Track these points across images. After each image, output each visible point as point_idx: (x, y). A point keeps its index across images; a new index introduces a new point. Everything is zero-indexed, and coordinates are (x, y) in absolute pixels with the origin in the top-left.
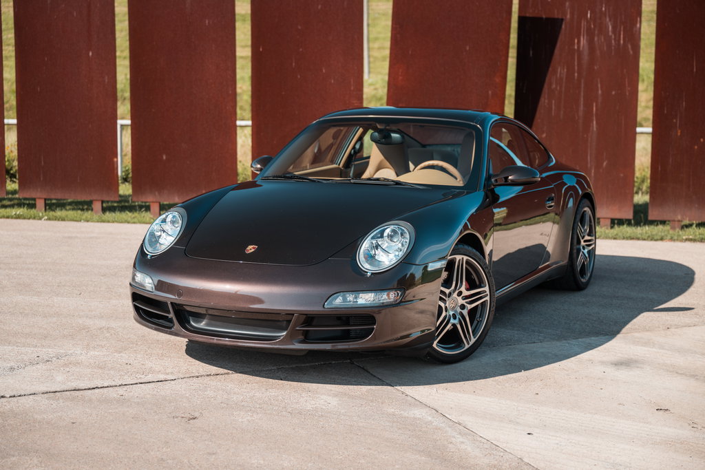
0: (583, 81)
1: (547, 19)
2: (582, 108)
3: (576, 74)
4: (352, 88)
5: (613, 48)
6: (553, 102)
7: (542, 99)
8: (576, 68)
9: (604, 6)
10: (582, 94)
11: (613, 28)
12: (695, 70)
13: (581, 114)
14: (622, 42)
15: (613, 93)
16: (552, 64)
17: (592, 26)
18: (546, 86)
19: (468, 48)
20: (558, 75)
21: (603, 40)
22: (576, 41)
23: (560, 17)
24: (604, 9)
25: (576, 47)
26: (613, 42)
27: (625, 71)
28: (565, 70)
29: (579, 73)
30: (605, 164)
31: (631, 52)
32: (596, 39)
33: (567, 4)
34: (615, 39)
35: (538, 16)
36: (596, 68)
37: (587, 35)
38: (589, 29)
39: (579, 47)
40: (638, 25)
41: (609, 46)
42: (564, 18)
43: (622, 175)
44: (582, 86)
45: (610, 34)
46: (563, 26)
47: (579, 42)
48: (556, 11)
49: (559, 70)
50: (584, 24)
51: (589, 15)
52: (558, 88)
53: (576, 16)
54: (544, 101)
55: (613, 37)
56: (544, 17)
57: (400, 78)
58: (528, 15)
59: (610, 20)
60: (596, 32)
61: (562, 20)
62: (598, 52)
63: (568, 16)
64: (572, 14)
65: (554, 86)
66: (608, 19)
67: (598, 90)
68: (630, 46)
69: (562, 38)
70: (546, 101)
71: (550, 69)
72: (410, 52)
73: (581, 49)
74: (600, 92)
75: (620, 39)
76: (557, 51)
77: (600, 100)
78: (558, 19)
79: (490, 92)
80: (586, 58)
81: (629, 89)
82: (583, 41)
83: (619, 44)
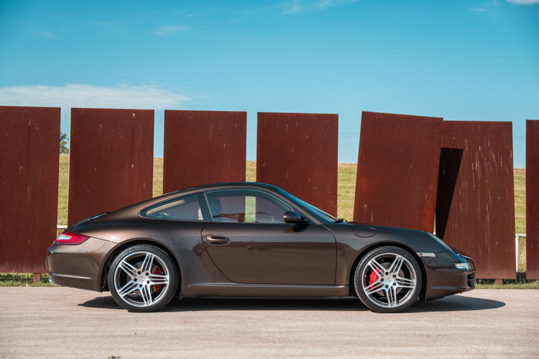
0: (479, 190)
1: (454, 150)
2: (479, 207)
3: (474, 186)
4: (329, 193)
5: (496, 169)
6: (461, 203)
7: (453, 202)
8: (474, 182)
9: (489, 143)
10: (479, 199)
11: (496, 157)
13: (479, 211)
14: (502, 165)
15: (499, 198)
16: (458, 178)
17: (482, 156)
18: (455, 193)
20: (463, 186)
21: (489, 164)
23: (461, 148)
24: (489, 145)
25: (473, 169)
27: (505, 184)
28: (467, 183)
29: (476, 185)
30: (496, 244)
31: (508, 172)
32: (485, 163)
33: (466, 141)
34: (497, 164)
36: (486, 182)
37: (480, 161)
38: (480, 157)
39: (475, 168)
40: (511, 156)
41: (494, 168)
42: (464, 149)
43: (507, 251)
44: (479, 193)
45: (494, 160)
46: (464, 155)
47: (474, 165)
48: (458, 145)
49: (463, 183)
50: (477, 154)
51: (480, 149)
52: (463, 195)
53: (471, 149)
54: (454, 203)
55: (496, 162)
56: (451, 148)
57: (365, 186)
59: (494, 152)
60: (485, 159)
62: (487, 172)
63: (467, 149)
64: (469, 148)
65: (460, 193)
66: (492, 152)
67: (488, 197)
68: (507, 169)
69: (463, 162)
70: (456, 203)
71: (457, 182)
72: (372, 169)
73: (476, 170)
74: (490, 197)
75: (500, 164)
76: (461, 170)
77: (491, 202)
78: (459, 150)
79: (426, 197)
80: (479, 175)
81: (508, 195)
82: (477, 165)
83: (500, 167)
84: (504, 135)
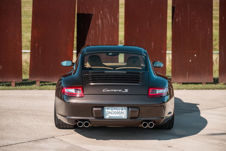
0: (100, 35)
3: (98, 33)
4: (18, 38)
5: (110, 24)
6: (90, 42)
7: (86, 42)
8: (98, 31)
9: (106, 9)
10: (100, 40)
11: (110, 17)
12: (138, 31)
14: (113, 22)
15: (111, 39)
16: (89, 29)
17: (103, 16)
18: (87, 37)
19: (60, 23)
20: (91, 33)
21: (106, 21)
22: (97, 21)
23: (91, 13)
24: (106, 10)
25: (97, 23)
26: (110, 22)
27: (114, 32)
28: (94, 31)
29: (99, 32)
31: (116, 25)
32: (104, 21)
33: (94, 8)
34: (110, 21)
35: (84, 13)
36: (104, 30)
37: (101, 19)
38: (101, 17)
39: (98, 23)
40: (118, 16)
41: (109, 23)
42: (93, 13)
44: (100, 37)
45: (109, 19)
46: (93, 16)
48: (90, 11)
49: (92, 31)
50: (100, 15)
51: (101, 12)
52: (92, 38)
53: (97, 13)
55: (110, 20)
56: (86, 13)
57: (36, 34)
58: (80, 12)
59: (109, 14)
60: (104, 18)
61: (92, 14)
62: (105, 25)
63: (94, 13)
64: (96, 12)
65: (90, 37)
66: (108, 14)
67: (105, 39)
68: (115, 23)
69: (93, 20)
70: (88, 42)
71: (89, 31)
72: (39, 25)
73: (99, 24)
74: (106, 39)
75: (112, 21)
76: (91, 25)
77: (106, 41)
78: (90, 14)
79: (68, 39)
80: (101, 27)
81: (115, 38)
82: (100, 21)
83: (112, 22)
84: (115, 5)
